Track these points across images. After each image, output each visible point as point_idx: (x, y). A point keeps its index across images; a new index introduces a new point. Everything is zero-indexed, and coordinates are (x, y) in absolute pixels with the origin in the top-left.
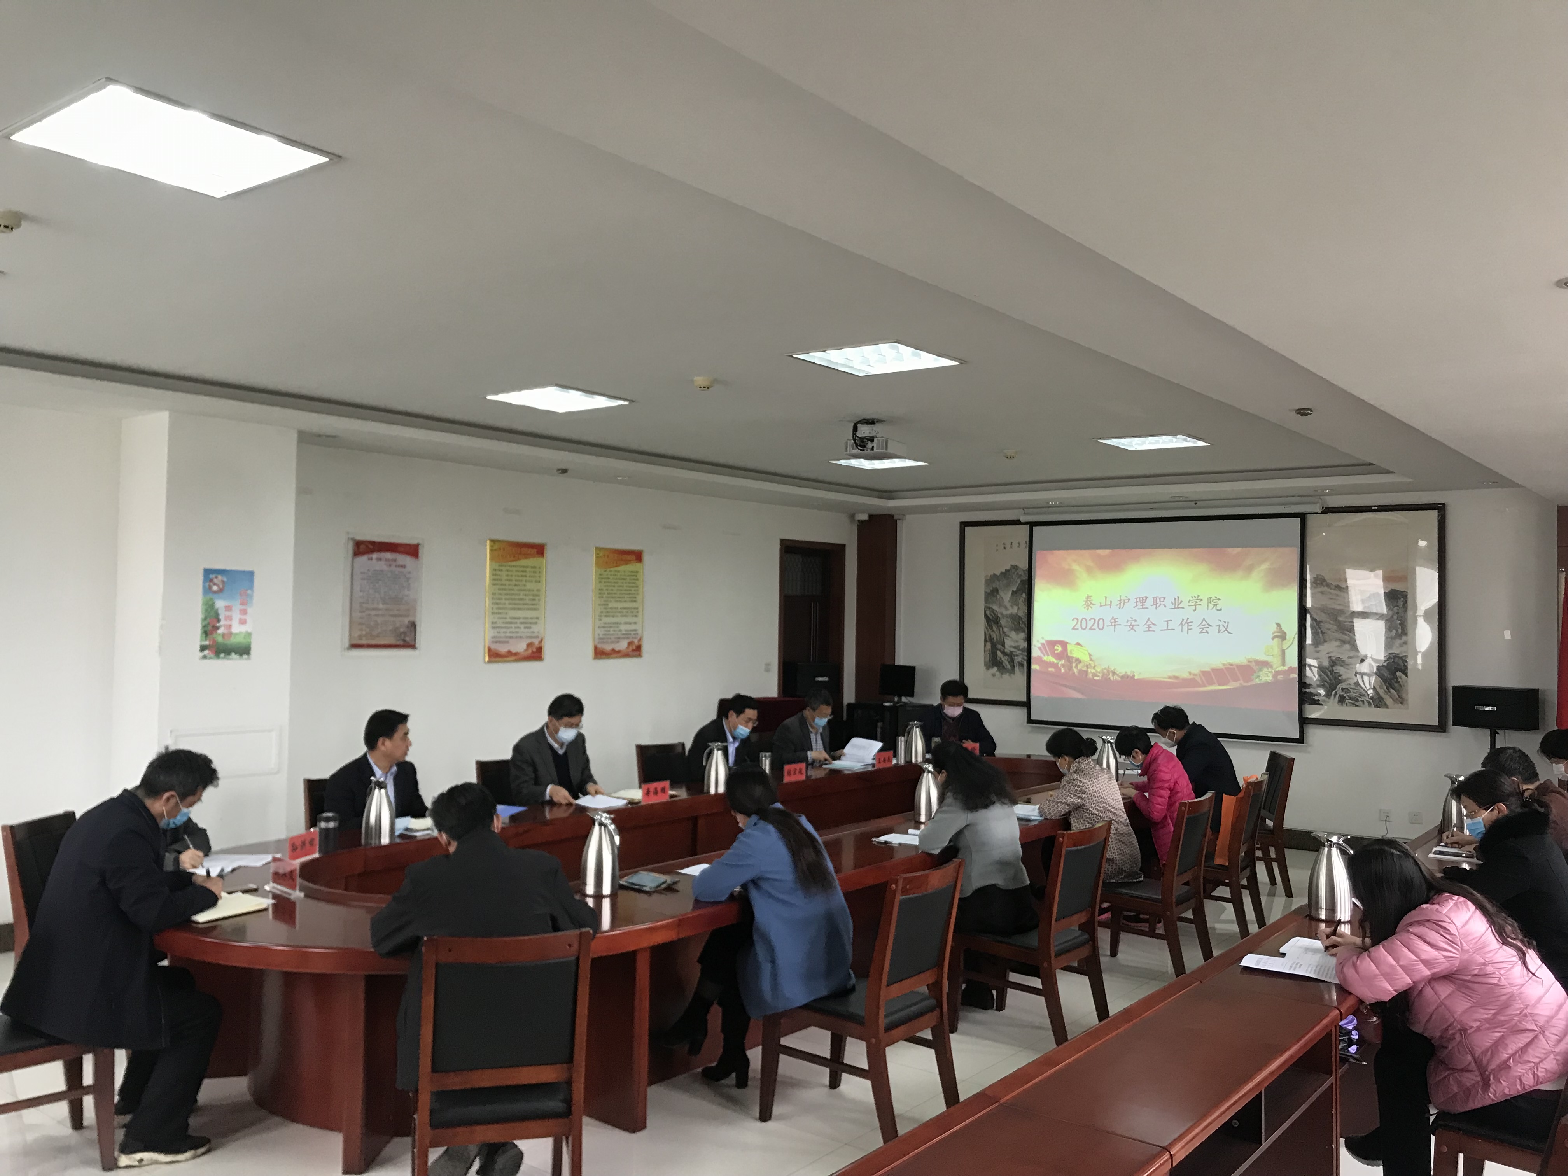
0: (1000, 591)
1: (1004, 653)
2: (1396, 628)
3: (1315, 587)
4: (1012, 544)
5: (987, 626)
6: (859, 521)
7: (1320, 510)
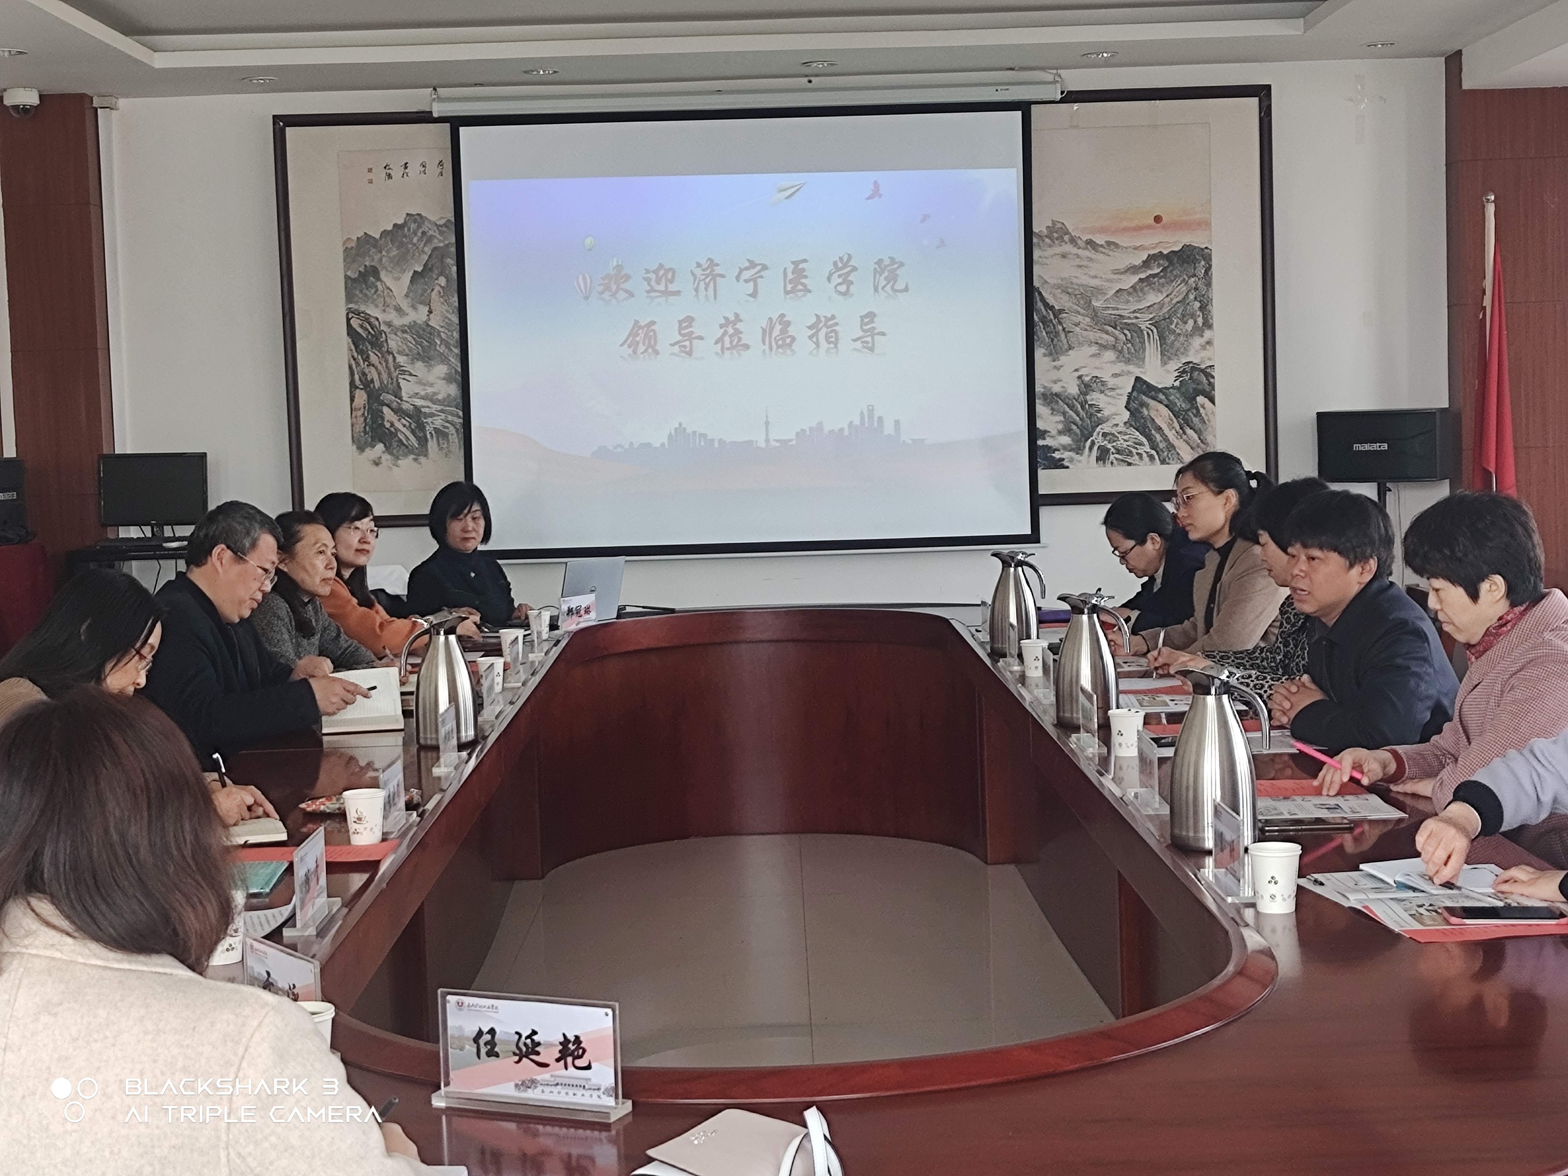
0: (383, 275)
1: (399, 411)
2: (1193, 316)
3: (1050, 246)
4: (406, 168)
5: (355, 354)
6: (15, 107)
7: (1059, 97)
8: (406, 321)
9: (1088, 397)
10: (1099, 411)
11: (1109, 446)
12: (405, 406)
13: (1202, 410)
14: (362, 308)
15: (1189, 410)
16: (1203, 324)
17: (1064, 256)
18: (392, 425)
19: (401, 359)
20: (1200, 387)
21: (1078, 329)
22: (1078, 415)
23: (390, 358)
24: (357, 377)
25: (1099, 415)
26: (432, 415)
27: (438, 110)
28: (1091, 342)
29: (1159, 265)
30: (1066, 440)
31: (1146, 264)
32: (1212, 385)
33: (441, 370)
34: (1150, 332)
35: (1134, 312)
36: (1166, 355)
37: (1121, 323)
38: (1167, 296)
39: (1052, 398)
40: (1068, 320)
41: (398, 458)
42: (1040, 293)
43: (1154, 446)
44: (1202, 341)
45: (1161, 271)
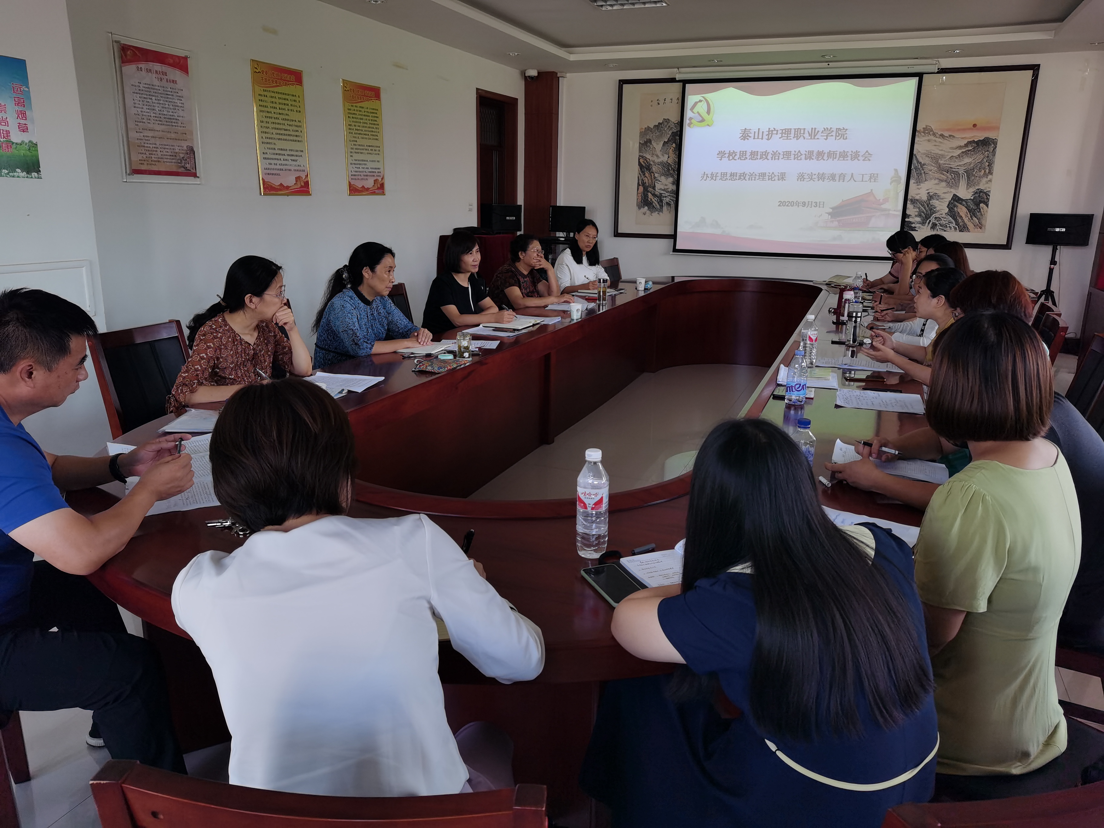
0: (653, 142)
1: (654, 195)
2: (984, 168)
3: (923, 136)
4: (665, 100)
5: (640, 173)
6: (530, 77)
7: (937, 71)
8: (660, 160)
9: (931, 202)
10: (935, 208)
11: (937, 223)
12: (656, 193)
13: (982, 210)
14: (644, 155)
15: (975, 209)
16: (989, 172)
17: (929, 141)
18: (651, 200)
19: (656, 175)
20: (983, 200)
21: (930, 173)
22: (925, 209)
23: (653, 174)
24: (640, 181)
25: (935, 210)
26: (666, 197)
27: (678, 77)
28: (936, 178)
29: (972, 146)
30: (918, 219)
31: (966, 145)
32: (988, 199)
33: (671, 180)
34: (963, 175)
35: (957, 166)
36: (969, 185)
37: (950, 171)
38: (974, 160)
39: (914, 201)
40: (927, 168)
41: (652, 213)
42: (916, 157)
43: (957, 224)
44: (988, 179)
45: (973, 149)
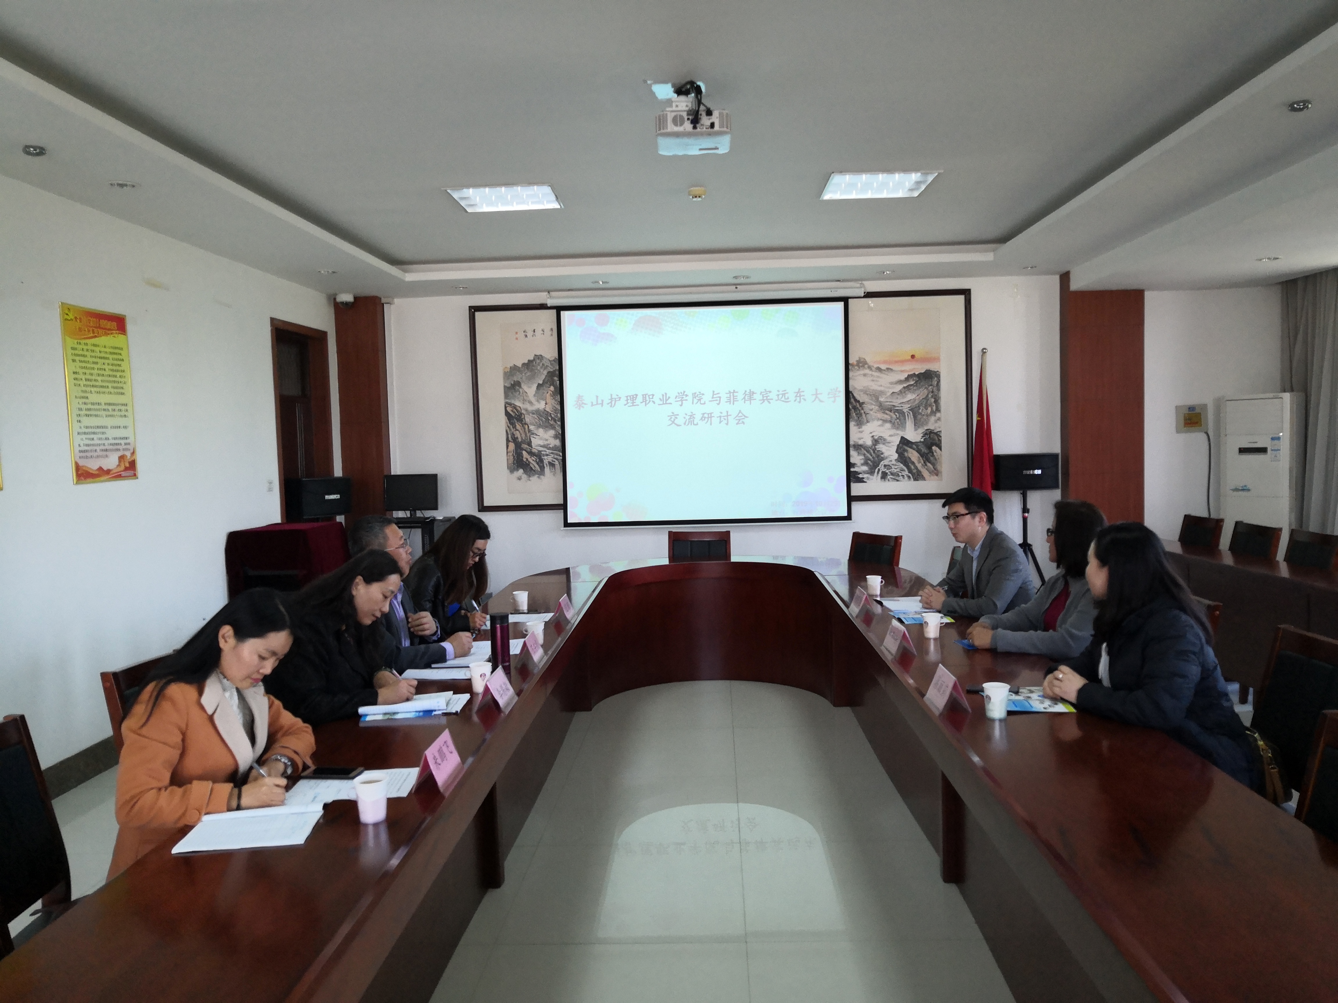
0: (523, 385)
2: (931, 405)
3: (858, 370)
6: (342, 303)
8: (534, 408)
9: (877, 447)
10: (882, 454)
11: (887, 471)
12: (534, 450)
13: (935, 454)
14: (513, 402)
15: (928, 453)
16: (936, 409)
17: (865, 375)
18: (527, 460)
19: (532, 427)
20: (934, 442)
21: (871, 412)
22: (871, 456)
23: (526, 427)
24: (510, 436)
25: (882, 456)
27: (550, 303)
28: (879, 419)
29: (913, 380)
30: (865, 468)
31: (907, 379)
32: (940, 441)
33: (552, 432)
34: (909, 414)
35: (900, 404)
36: (917, 425)
37: (894, 409)
38: (918, 395)
39: (858, 447)
40: (867, 407)
42: (852, 394)
43: (910, 471)
44: (936, 418)
45: (914, 383)
